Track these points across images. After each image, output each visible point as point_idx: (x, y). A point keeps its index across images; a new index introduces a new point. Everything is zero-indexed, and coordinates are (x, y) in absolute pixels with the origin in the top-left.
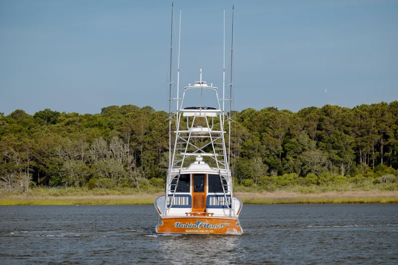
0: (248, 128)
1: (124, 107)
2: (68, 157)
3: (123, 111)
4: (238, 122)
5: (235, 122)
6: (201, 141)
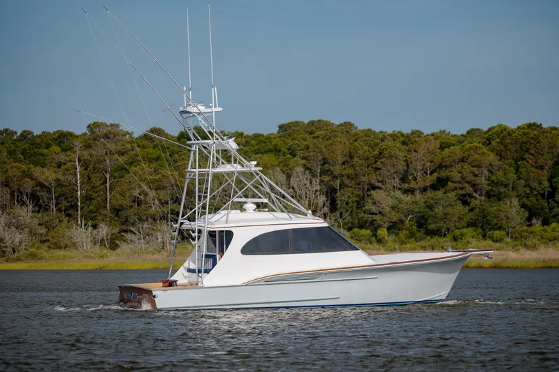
0: (497, 154)
1: (312, 123)
3: (310, 130)
4: (483, 145)
5: (478, 145)
6: (426, 174)
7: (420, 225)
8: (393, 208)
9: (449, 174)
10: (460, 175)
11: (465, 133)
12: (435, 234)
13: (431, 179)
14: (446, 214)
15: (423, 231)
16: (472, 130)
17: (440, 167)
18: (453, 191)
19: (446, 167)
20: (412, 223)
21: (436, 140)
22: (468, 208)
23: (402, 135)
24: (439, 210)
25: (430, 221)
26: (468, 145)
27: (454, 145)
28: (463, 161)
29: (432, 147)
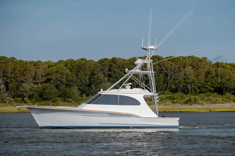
0: (70, 70)
4: (64, 66)
5: (63, 66)
6: (43, 77)
7: (40, 96)
8: (30, 90)
9: (51, 77)
10: (55, 77)
11: (57, 62)
12: (46, 100)
13: (45, 79)
14: (50, 92)
15: (41, 98)
16: (60, 61)
17: (48, 74)
18: (53, 83)
19: (50, 74)
20: (37, 95)
21: (47, 64)
22: (58, 90)
23: (34, 62)
24: (47, 91)
25: (44, 95)
26: (59, 67)
27: (53, 66)
28: (57, 72)
29: (45, 67)
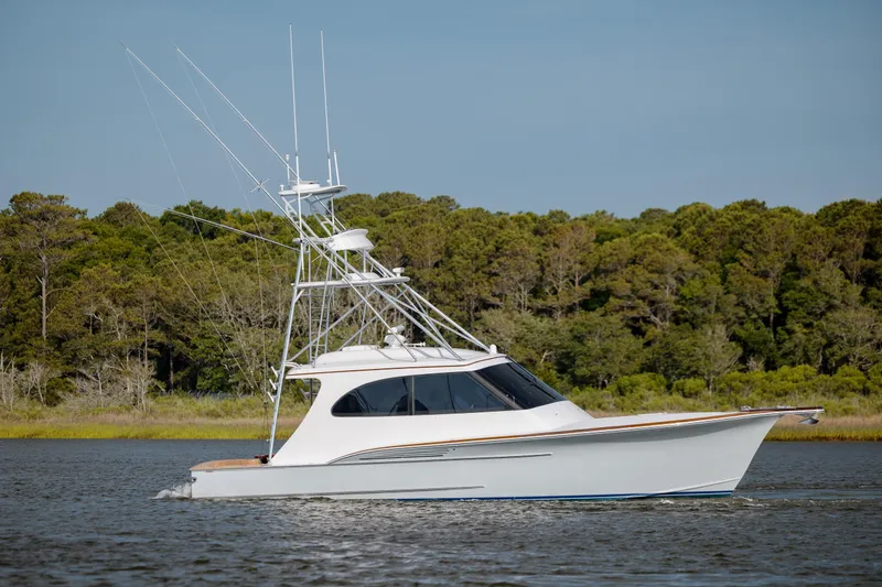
0: (691, 251)
1: (384, 198)
2: (244, 322)
3: (381, 208)
4: (669, 236)
5: (660, 236)
6: (574, 283)
7: (562, 369)
8: (517, 339)
9: (610, 283)
10: (629, 285)
11: (638, 216)
12: (587, 384)
13: (581, 292)
14: (606, 351)
15: (567, 377)
16: (651, 211)
17: (597, 272)
18: (618, 311)
19: (606, 272)
20: (549, 365)
21: (590, 226)
22: (642, 341)
23: (535, 219)
24: (594, 344)
25: (578, 362)
26: (642, 237)
27: (619, 236)
28: (634, 262)
29: (583, 239)
